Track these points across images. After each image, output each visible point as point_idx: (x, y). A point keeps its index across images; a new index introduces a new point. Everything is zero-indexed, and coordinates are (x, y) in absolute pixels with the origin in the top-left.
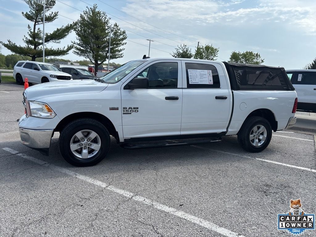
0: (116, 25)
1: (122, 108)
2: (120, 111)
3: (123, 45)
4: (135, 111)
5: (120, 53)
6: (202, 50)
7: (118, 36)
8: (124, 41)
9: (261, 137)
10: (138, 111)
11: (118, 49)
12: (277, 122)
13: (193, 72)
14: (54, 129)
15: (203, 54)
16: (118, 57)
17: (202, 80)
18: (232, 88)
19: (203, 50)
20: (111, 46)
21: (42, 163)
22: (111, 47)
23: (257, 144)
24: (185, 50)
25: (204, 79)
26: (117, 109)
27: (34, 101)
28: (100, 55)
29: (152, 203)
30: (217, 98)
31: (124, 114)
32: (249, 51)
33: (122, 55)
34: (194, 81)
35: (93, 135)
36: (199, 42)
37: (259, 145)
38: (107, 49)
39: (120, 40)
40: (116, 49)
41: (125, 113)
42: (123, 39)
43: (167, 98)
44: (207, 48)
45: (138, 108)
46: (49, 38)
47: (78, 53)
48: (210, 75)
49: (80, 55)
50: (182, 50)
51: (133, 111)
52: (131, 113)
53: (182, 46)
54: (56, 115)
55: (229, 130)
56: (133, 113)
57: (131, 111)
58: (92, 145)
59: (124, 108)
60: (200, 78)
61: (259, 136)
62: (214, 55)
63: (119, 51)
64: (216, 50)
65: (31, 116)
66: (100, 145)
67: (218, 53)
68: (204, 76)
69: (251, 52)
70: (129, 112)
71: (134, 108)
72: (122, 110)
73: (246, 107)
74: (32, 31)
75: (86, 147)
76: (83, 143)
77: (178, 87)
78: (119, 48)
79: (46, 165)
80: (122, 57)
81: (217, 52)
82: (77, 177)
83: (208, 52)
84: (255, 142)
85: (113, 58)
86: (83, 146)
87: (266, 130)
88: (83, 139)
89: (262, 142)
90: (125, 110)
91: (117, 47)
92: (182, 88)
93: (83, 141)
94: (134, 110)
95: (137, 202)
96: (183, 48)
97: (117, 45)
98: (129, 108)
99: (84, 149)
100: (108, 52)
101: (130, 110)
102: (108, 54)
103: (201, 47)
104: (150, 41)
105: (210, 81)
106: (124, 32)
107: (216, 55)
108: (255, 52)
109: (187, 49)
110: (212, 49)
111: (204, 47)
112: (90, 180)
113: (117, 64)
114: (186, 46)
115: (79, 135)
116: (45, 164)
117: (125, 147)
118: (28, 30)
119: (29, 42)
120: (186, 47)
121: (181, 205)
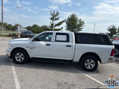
0: (80, 19)
2: (29, 48)
7: (81, 23)
8: (84, 25)
11: (81, 28)
30: (67, 46)
39: (82, 25)
42: (82, 24)
46: (56, 25)
47: (66, 30)
49: (68, 30)
50: (112, 27)
55: (74, 59)
56: (34, 49)
61: (91, 64)
74: (51, 23)
77: (51, 41)
87: (94, 62)
88: (19, 56)
99: (20, 59)
105: (65, 39)
106: (84, 22)
114: (114, 25)
115: (18, 54)
118: (50, 23)
119: (50, 27)
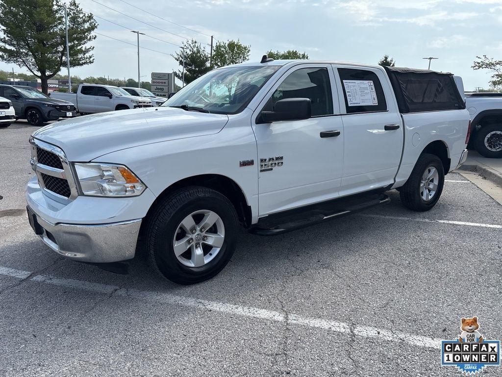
0: (74, 4)
1: (259, 161)
2: (256, 167)
3: (90, 39)
4: (279, 163)
5: (87, 55)
6: (223, 49)
7: (80, 24)
9: (431, 186)
10: (282, 163)
11: (82, 47)
12: (450, 159)
13: (350, 84)
14: (143, 219)
15: (226, 56)
16: (84, 63)
17: (363, 98)
18: (402, 111)
19: (225, 49)
20: (70, 42)
21: (109, 289)
22: (70, 44)
23: (427, 196)
24: (195, 49)
25: (367, 97)
26: (251, 163)
27: (90, 162)
28: (48, 61)
29: (395, 336)
30: (386, 128)
31: (262, 171)
32: (291, 50)
33: (91, 59)
34: (354, 101)
35: (211, 218)
36: (212, 37)
37: (430, 197)
38: (60, 49)
39: (84, 32)
40: (79, 48)
41: (263, 169)
42: (89, 30)
43: (323, 135)
44: (232, 46)
45: (282, 158)
48: (372, 89)
49: (9, 61)
50: (190, 50)
51: (275, 164)
52: (272, 169)
53: (190, 42)
54: (147, 187)
55: (397, 180)
56: (275, 168)
57: (272, 164)
58: (209, 238)
59: (262, 161)
60: (361, 96)
61: (429, 185)
62: (244, 57)
63: (85, 52)
64: (245, 48)
65: (83, 195)
66: (223, 236)
67: (249, 54)
68: (366, 91)
69: (294, 51)
70: (270, 168)
71: (277, 159)
72: (259, 164)
73: (419, 141)
75: (199, 244)
76: (194, 236)
77: (334, 114)
78: (84, 47)
79: (119, 292)
80: (92, 62)
81: (248, 52)
82: (209, 307)
83: (233, 51)
84: (425, 194)
85: (74, 66)
86: (194, 243)
87: (437, 174)
88: (193, 230)
89: (433, 193)
90: (263, 164)
91: (80, 45)
92: (341, 115)
93: (195, 233)
94: (277, 162)
95: (370, 341)
96: (192, 46)
97: (81, 39)
98: (270, 160)
99: (197, 247)
100: (63, 53)
101: (271, 162)
102: (64, 58)
103: (222, 44)
104: (138, 33)
105: (374, 99)
106: (90, 17)
107: (247, 58)
108: (300, 52)
109: (197, 47)
110: (239, 47)
111: (226, 45)
112: (241, 311)
113: (63, 76)
114: (196, 42)
115: (188, 222)
116: (116, 290)
117: (258, 233)
120: (197, 44)
121: (444, 330)
